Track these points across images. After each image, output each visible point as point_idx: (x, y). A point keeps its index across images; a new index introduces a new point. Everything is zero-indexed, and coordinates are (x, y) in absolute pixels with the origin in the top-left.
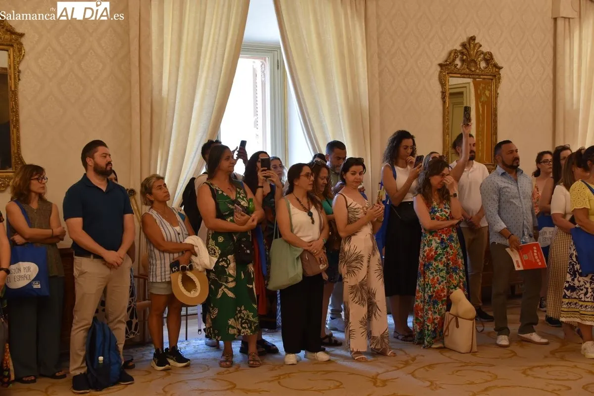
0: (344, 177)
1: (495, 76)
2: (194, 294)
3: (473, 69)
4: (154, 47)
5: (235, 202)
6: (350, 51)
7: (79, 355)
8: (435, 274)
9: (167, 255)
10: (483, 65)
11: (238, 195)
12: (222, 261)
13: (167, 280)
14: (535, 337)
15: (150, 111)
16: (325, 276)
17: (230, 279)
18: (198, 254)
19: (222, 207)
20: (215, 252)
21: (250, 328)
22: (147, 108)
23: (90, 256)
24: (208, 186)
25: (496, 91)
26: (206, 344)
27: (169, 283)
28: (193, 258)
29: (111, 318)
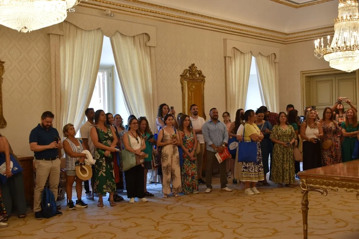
0: (165, 122)
1: (203, 80)
2: (86, 176)
3: (194, 78)
4: (62, 67)
5: (107, 135)
6: (144, 70)
7: (38, 203)
8: (187, 164)
9: (74, 158)
10: (198, 76)
11: (108, 131)
12: (101, 160)
13: (74, 169)
14: (227, 189)
15: (60, 96)
16: (143, 166)
17: (104, 168)
18: (88, 158)
19: (101, 137)
20: (98, 156)
21: (111, 189)
22: (59, 94)
23: (43, 159)
24: (95, 128)
25: (203, 87)
26: (87, 199)
27: (75, 170)
28: (86, 160)
29: (51, 186)
